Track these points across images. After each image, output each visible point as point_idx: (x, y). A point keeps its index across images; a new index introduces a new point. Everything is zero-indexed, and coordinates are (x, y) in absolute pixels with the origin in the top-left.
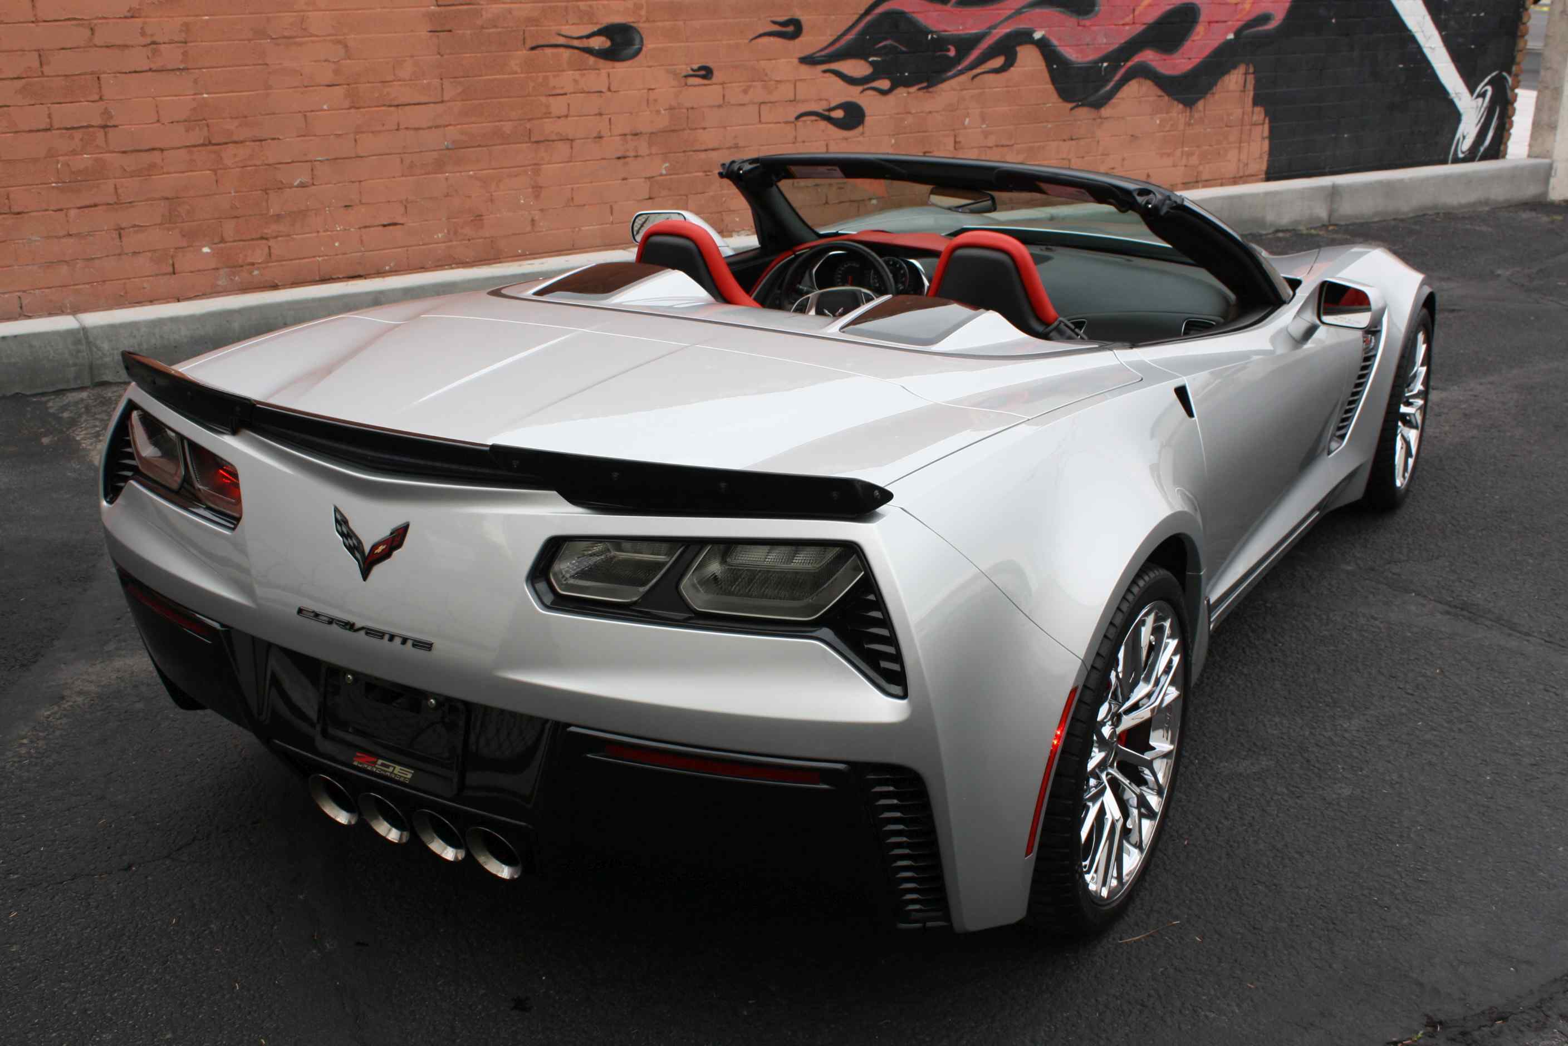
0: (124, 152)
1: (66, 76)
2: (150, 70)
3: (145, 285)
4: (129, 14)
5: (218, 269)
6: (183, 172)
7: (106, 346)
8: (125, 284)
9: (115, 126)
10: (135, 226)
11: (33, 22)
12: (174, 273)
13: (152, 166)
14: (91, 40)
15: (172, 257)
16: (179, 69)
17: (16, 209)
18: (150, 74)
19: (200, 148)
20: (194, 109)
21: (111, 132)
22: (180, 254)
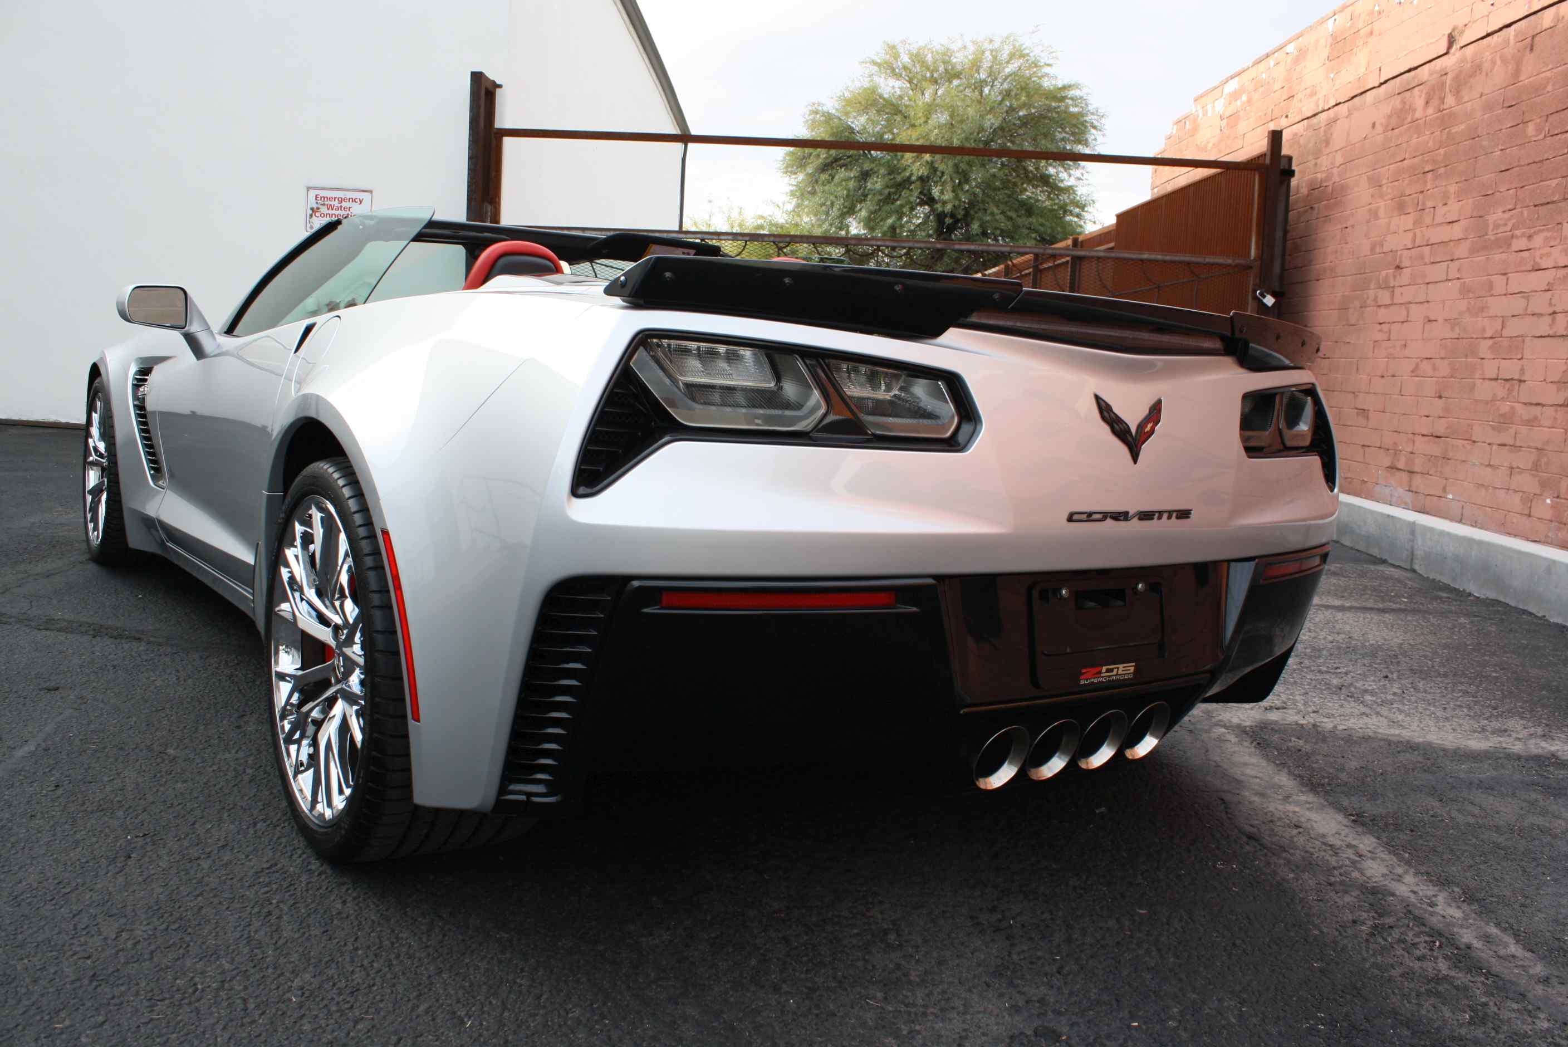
0: (1525, 404)
1: (1512, 337)
2: (1548, 336)
3: (1514, 521)
4: (1547, 288)
5: (1551, 521)
6: (1550, 428)
8: (1506, 515)
9: (1525, 381)
10: (1518, 468)
11: (1505, 295)
12: (1529, 516)
13: (1536, 418)
14: (1526, 309)
15: (1531, 501)
16: (1563, 336)
17: (1474, 439)
18: (1549, 339)
19: (1562, 408)
20: (1564, 372)
21: (1522, 384)
22: (1535, 500)
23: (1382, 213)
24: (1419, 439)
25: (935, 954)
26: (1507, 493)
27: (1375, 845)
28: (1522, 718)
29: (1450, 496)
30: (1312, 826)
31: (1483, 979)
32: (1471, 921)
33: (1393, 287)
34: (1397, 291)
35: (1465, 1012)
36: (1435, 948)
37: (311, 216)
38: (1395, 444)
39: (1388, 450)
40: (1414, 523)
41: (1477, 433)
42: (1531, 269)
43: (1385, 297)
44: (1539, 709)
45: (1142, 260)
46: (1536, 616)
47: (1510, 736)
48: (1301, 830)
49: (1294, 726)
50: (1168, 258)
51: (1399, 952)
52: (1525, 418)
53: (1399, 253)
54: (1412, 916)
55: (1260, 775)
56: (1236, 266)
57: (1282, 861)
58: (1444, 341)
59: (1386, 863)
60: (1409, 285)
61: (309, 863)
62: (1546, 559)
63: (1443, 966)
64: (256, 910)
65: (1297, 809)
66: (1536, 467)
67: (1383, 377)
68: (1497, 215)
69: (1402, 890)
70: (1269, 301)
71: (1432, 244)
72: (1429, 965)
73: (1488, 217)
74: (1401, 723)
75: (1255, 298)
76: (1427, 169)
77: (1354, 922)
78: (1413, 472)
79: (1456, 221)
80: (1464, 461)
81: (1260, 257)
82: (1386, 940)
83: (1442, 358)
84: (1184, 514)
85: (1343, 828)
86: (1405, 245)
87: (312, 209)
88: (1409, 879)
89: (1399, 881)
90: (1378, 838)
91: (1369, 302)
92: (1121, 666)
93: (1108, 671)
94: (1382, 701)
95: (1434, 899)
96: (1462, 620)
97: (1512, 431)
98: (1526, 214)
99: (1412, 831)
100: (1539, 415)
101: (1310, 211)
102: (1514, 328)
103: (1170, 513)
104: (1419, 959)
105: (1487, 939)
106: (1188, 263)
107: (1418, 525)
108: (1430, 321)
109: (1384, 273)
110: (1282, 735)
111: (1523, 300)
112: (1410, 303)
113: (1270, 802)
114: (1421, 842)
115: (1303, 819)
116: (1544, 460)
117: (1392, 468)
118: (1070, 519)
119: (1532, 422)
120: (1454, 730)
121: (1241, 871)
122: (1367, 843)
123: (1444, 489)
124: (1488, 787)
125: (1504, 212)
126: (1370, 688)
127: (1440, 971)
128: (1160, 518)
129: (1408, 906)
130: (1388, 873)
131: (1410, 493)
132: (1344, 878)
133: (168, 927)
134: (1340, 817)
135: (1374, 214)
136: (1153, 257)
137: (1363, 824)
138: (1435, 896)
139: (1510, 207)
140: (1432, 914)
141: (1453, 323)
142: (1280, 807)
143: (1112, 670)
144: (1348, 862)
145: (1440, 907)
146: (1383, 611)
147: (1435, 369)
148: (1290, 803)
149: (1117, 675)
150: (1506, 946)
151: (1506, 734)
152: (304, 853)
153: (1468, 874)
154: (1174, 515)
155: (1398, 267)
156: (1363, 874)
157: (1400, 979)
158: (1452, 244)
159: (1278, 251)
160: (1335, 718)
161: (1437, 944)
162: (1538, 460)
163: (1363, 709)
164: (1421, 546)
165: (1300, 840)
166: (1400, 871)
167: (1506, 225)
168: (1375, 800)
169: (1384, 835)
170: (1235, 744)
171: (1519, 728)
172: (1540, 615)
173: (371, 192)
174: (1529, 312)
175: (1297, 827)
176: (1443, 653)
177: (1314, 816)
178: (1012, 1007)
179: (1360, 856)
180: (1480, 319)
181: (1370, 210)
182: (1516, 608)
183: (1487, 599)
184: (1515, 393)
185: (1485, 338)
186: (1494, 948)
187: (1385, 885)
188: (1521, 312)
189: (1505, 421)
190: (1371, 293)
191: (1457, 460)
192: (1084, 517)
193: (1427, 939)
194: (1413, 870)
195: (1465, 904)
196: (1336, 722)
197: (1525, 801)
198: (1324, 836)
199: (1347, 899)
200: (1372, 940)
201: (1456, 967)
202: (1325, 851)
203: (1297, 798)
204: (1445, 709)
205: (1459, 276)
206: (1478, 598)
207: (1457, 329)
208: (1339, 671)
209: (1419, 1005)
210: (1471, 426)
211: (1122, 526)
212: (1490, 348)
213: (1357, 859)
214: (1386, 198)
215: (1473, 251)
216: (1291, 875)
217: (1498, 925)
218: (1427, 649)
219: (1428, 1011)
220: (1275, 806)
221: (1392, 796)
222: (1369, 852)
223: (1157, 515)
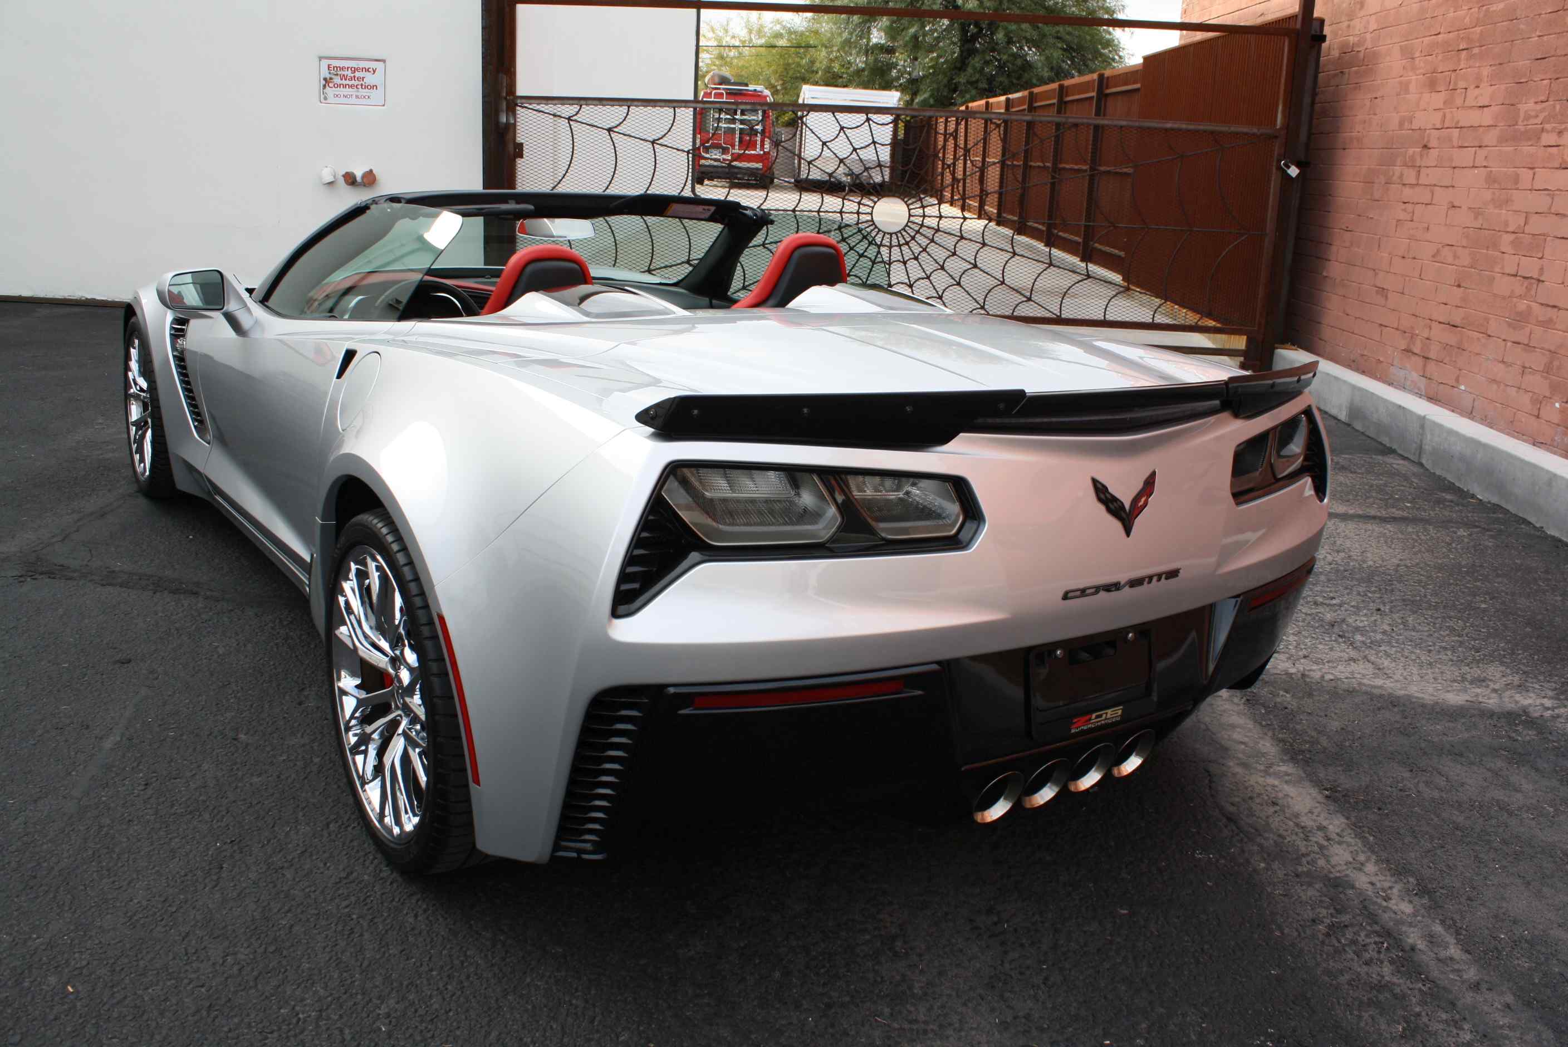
0: (1542, 304)
1: (1533, 235)
3: (1523, 420)
5: (1558, 425)
6: (1564, 332)
7: (1429, 437)
8: (1515, 414)
9: (1543, 281)
10: (1530, 368)
11: (1530, 190)
12: (1538, 417)
13: (1552, 320)
14: (1550, 208)
15: (1541, 403)
17: (1489, 333)
21: (1541, 284)
22: (1544, 403)
23: (1412, 88)
24: (1434, 325)
25: (936, 963)
26: (1517, 392)
27: (1343, 826)
28: (1502, 663)
29: (1463, 387)
30: (1288, 803)
31: (1420, 985)
32: (1419, 918)
33: (1420, 167)
34: (1423, 171)
35: (1399, 1024)
36: (1383, 950)
37: (324, 86)
38: (1412, 328)
39: (1405, 332)
40: (1424, 417)
41: (1493, 327)
42: (1558, 166)
43: (1410, 176)
44: (1520, 652)
45: (1166, 130)
46: (1534, 527)
47: (1487, 686)
48: (1278, 808)
49: (1284, 677)
50: (1191, 127)
51: (1350, 955)
52: (1540, 319)
53: (1428, 131)
54: (1366, 913)
55: (1246, 740)
56: (1261, 135)
57: (1256, 848)
58: (1466, 230)
59: (1351, 849)
60: (1435, 167)
61: (381, 871)
62: (1548, 472)
63: (1387, 969)
64: (340, 928)
65: (1276, 783)
66: (1548, 370)
67: (1404, 257)
68: (1528, 106)
69: (1361, 881)
70: (1294, 171)
71: (1461, 128)
72: (1374, 970)
73: (1519, 106)
74: (1385, 671)
75: (1279, 168)
76: (1461, 47)
77: (1314, 921)
78: (1428, 358)
79: (1487, 106)
80: (1477, 354)
81: (1286, 126)
82: (1339, 942)
83: (1463, 247)
84: (1173, 574)
85: (1318, 805)
86: (1434, 125)
87: (325, 79)
88: (1370, 868)
89: (1360, 870)
90: (1348, 818)
91: (1395, 178)
92: (1109, 711)
93: (1097, 717)
94: (1371, 643)
95: (1389, 892)
96: (1462, 532)
97: (1527, 330)
98: (1558, 107)
99: (1379, 809)
100: (1555, 317)
101: (1340, 75)
102: (1536, 225)
103: (1159, 576)
104: (1366, 964)
105: (1431, 939)
106: (1212, 133)
107: (1428, 419)
108: (1454, 207)
109: (1411, 151)
110: (1272, 689)
111: (1548, 197)
112: (1435, 185)
113: (1251, 774)
114: (1387, 822)
115: (1280, 795)
116: (1556, 363)
117: (1408, 351)
118: (1065, 597)
119: (1547, 324)
120: (1435, 679)
121: (1217, 861)
122: (1336, 824)
123: (1457, 380)
124: (1457, 753)
125: (1536, 103)
126: (1361, 625)
127: (1383, 977)
128: (1150, 582)
129: (1365, 900)
130: (1351, 860)
131: (1424, 379)
132: (1310, 867)
133: (266, 949)
134: (1314, 792)
135: (1405, 87)
136: (1176, 126)
137: (1335, 800)
138: (1391, 888)
139: (1543, 98)
140: (1386, 909)
141: (1477, 212)
142: (1261, 780)
143: (1100, 716)
144: (1316, 848)
145: (1393, 902)
146: (1384, 520)
147: (1456, 256)
148: (1270, 775)
149: (1106, 719)
150: (1446, 948)
151: (1484, 684)
152: (375, 858)
153: (1426, 861)
154: (1164, 576)
155: (1425, 147)
156: (1328, 861)
157: (1346, 987)
158: (1481, 129)
159: (1305, 118)
160: (1324, 664)
161: (1385, 945)
162: (1551, 363)
163: (1353, 654)
164: (1430, 442)
165: (1275, 822)
166: (1362, 858)
167: (1537, 116)
168: (1350, 771)
169: (1354, 814)
170: (1226, 700)
171: (1498, 675)
172: (1538, 525)
173: (384, 61)
174: (1553, 211)
175: (1274, 804)
176: (1437, 577)
177: (1290, 790)
178: (1002, 1023)
179: (1328, 839)
180: (1504, 212)
181: (1401, 83)
182: (1516, 516)
183: (1489, 502)
184: (1533, 292)
185: (1508, 232)
186: (1435, 950)
187: (1347, 876)
188: (1545, 210)
189: (1520, 319)
190: (1397, 169)
191: (1470, 352)
192: (1078, 593)
193: (1377, 939)
194: (1374, 857)
195: (1416, 898)
196: (1324, 671)
197: (1489, 770)
198: (1297, 816)
199: (1310, 892)
200: (1327, 941)
201: (1399, 972)
202: (1297, 834)
203: (1279, 768)
204: (1430, 651)
205: (1485, 164)
206: (1481, 500)
207: (1480, 221)
208: (1334, 602)
209: (1360, 1017)
210: (1487, 320)
211: (1114, 595)
212: (1512, 242)
213: (1325, 843)
214: (1418, 72)
215: (1502, 140)
216: (1263, 865)
217: (1443, 922)
218: (1422, 573)
219: (1367, 1024)
220: (1257, 780)
221: (1366, 766)
222: (1338, 834)
223: (1147, 580)
